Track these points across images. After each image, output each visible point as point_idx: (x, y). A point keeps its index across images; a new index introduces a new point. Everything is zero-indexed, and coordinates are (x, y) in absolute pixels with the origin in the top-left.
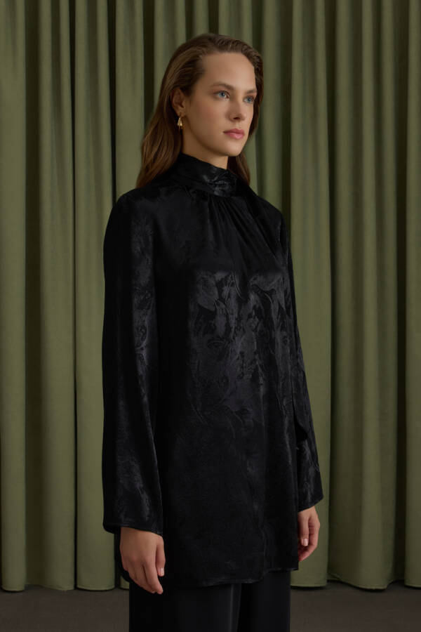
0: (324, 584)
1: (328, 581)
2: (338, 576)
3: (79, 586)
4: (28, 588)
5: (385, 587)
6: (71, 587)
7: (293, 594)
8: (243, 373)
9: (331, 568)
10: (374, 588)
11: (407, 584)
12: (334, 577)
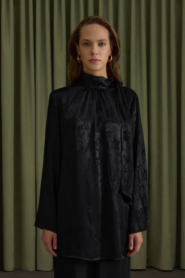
0: (145, 268)
1: (147, 267)
2: (151, 265)
3: (37, 269)
4: (15, 270)
5: (172, 269)
6: (34, 270)
7: (131, 272)
8: (89, 168)
9: (148, 261)
10: (167, 270)
11: (181, 268)
12: (149, 265)
